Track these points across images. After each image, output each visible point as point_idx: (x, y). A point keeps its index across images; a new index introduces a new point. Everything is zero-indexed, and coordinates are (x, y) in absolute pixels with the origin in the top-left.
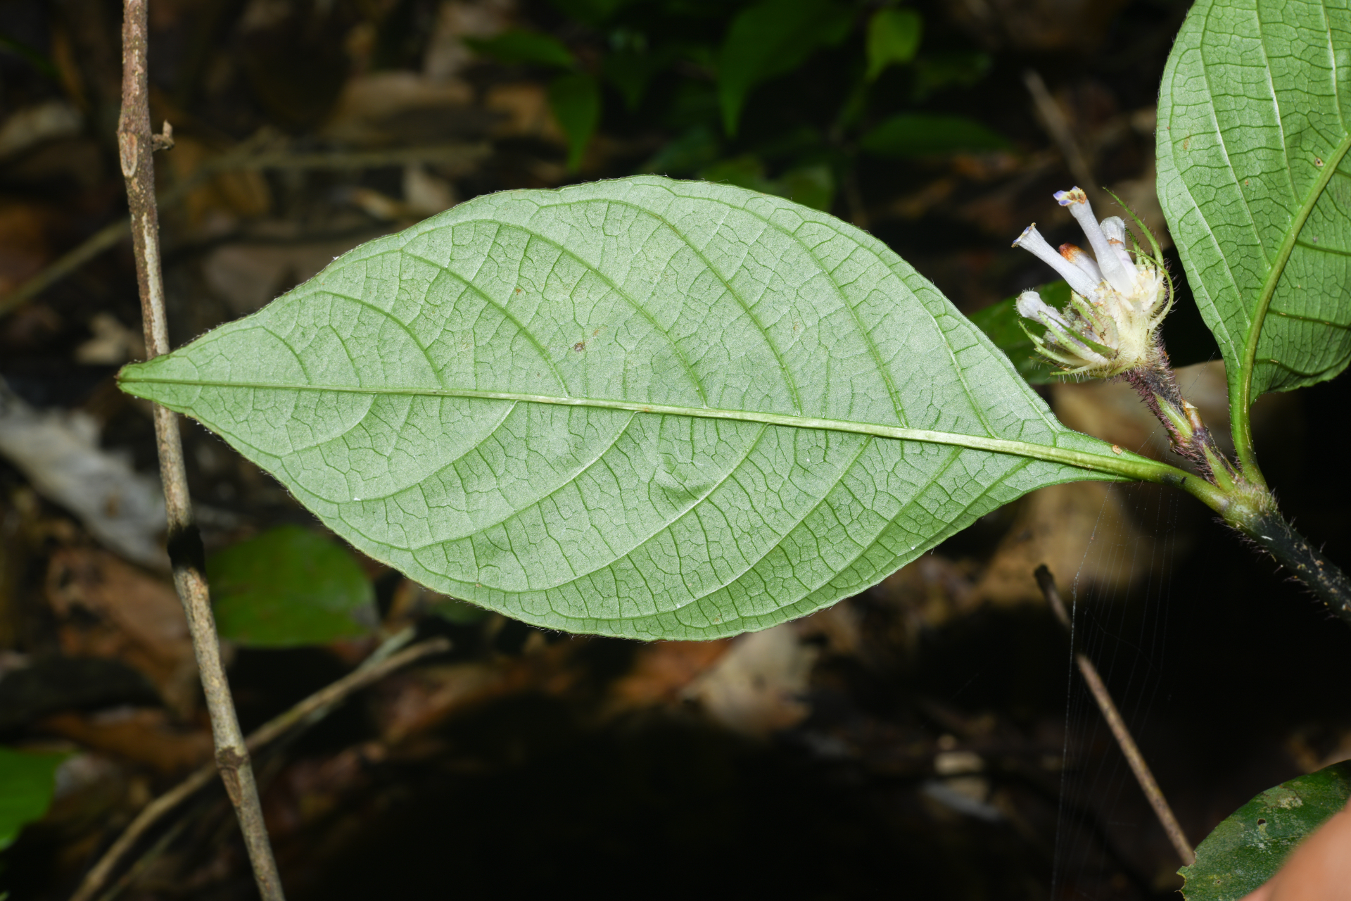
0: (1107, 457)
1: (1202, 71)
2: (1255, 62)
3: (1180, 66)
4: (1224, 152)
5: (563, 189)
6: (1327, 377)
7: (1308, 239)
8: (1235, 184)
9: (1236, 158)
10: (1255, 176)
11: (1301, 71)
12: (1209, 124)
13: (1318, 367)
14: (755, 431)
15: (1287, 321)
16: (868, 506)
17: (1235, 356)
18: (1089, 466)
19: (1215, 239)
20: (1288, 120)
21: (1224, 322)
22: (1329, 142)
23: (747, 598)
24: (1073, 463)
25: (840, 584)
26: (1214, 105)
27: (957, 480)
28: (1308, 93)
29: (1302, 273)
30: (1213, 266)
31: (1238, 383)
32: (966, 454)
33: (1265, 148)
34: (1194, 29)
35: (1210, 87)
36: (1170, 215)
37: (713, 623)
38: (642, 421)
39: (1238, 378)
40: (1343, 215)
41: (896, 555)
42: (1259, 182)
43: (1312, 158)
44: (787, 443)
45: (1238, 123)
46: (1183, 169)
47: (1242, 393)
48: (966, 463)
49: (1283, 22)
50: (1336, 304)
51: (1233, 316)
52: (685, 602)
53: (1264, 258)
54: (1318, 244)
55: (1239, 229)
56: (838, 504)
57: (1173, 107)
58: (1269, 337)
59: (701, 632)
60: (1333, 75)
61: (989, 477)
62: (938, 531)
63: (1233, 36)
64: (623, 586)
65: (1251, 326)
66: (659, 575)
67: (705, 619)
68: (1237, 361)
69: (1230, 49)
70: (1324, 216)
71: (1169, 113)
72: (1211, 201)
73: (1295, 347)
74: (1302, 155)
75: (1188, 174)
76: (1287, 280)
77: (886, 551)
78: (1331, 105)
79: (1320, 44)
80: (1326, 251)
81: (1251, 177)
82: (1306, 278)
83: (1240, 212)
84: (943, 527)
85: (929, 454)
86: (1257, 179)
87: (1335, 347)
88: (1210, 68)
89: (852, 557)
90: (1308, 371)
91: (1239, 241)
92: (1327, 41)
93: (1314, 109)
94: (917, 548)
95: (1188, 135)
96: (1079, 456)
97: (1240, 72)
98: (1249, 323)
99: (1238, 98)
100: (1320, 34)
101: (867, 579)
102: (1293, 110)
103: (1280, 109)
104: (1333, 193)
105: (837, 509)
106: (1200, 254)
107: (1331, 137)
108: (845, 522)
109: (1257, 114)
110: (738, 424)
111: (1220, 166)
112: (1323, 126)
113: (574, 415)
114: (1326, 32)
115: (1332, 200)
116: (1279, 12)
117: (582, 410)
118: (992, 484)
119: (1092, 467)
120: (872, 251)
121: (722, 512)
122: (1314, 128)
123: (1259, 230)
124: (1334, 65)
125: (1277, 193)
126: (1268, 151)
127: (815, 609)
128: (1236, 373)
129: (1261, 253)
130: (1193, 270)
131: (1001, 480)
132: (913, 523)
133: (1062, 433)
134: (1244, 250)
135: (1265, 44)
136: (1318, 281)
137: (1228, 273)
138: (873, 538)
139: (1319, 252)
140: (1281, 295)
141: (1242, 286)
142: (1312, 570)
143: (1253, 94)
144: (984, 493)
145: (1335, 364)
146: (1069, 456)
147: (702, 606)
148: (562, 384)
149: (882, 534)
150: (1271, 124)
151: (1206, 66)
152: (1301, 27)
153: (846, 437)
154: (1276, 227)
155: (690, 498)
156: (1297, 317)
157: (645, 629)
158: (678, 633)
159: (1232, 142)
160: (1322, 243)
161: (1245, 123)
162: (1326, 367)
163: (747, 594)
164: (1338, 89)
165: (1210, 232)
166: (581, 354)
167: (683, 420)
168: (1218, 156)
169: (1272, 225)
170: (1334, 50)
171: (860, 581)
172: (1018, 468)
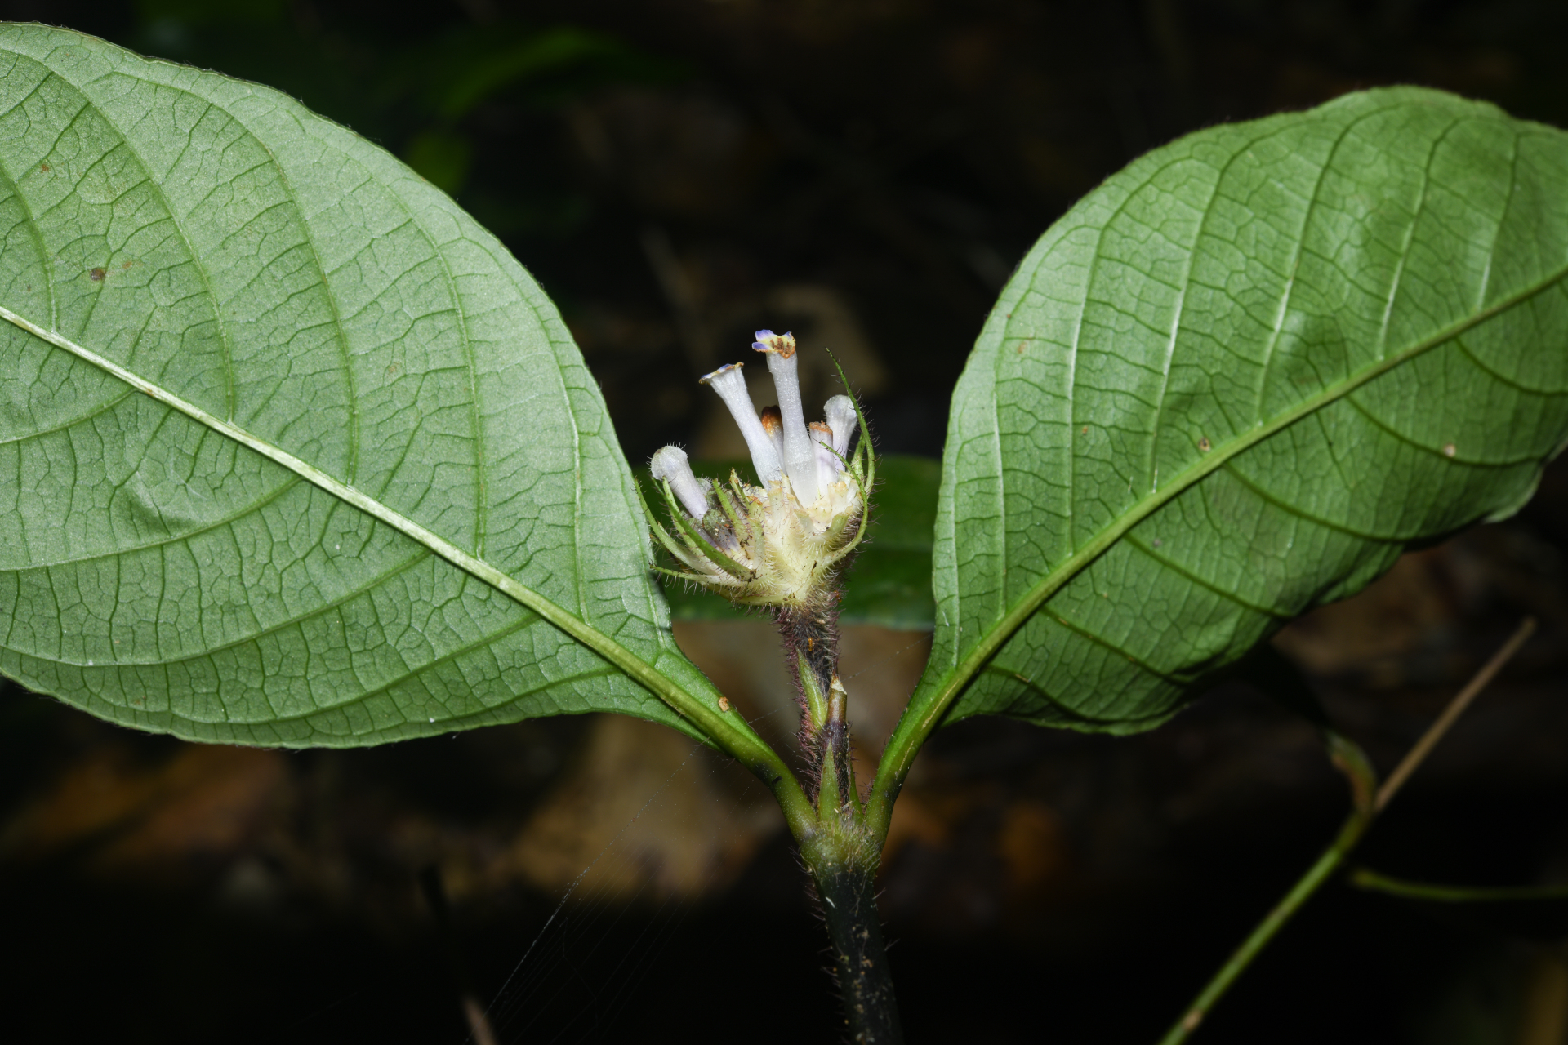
0: (708, 709)
1: (1090, 260)
2: (1169, 279)
3: (1064, 243)
4: (1071, 376)
5: (155, 62)
6: (1116, 731)
7: (1146, 538)
8: (1065, 425)
9: (1085, 393)
10: (1101, 427)
11: (1228, 315)
12: (1067, 334)
13: (1102, 711)
14: (283, 480)
15: (1067, 633)
16: (391, 642)
17: (956, 648)
18: (680, 710)
19: (1002, 486)
20: (1182, 372)
21: (961, 598)
22: (1230, 424)
23: (187, 691)
24: (663, 697)
25: (320, 724)
26: (1085, 312)
27: (517, 656)
28: (1226, 348)
29: (1120, 580)
30: (982, 519)
31: (940, 685)
32: (541, 626)
33: (1133, 395)
34: (1106, 202)
35: (1090, 287)
36: (957, 430)
37: (131, 705)
38: (141, 406)
39: (944, 679)
40: (1213, 526)
41: (406, 719)
42: (1103, 437)
43: (1197, 435)
44: (318, 514)
45: (1108, 349)
46: (1002, 377)
47: (936, 701)
48: (535, 637)
49: (1233, 243)
50: (1156, 640)
51: (980, 595)
52: (102, 662)
53: (1067, 537)
54: (1158, 551)
55: (1045, 486)
56: (354, 620)
57: (1028, 291)
58: (1028, 644)
59: (111, 710)
60: (1272, 339)
61: (557, 669)
62: (471, 711)
63: (1156, 234)
64: (25, 608)
65: (1003, 620)
66: (81, 612)
67: (122, 694)
68: (955, 656)
69: (1142, 248)
70: (1184, 518)
71: (1018, 297)
72: (1021, 434)
73: (1068, 671)
74: (1186, 427)
75: (1008, 385)
76: (1090, 581)
77: (395, 709)
78: (1253, 377)
79: (1273, 291)
80: (1166, 564)
81: (1095, 425)
82: (1121, 588)
83: (1059, 465)
84: (480, 709)
85: (495, 607)
86: (1103, 431)
87: (1138, 696)
88: (1103, 263)
89: (346, 697)
90: (1083, 711)
91: (1039, 503)
92: (1283, 291)
93: (1226, 373)
94: (437, 722)
95: (1031, 335)
96: (673, 692)
97: (1141, 283)
98: (1001, 615)
99: (1123, 315)
100: (1277, 280)
101: (359, 733)
102: (1196, 360)
103: (1175, 353)
104: (1209, 492)
105: (350, 626)
106: (971, 497)
107: (1237, 419)
108: (354, 648)
109: (1141, 347)
110: (265, 462)
111: (1058, 393)
112: (1230, 400)
113: (53, 359)
114: (1286, 279)
115: (1205, 501)
116: (1234, 228)
117: (67, 357)
118: (558, 680)
119: (683, 713)
120: (536, 312)
121: (197, 565)
122: (1216, 398)
123: (1077, 498)
124: (1277, 326)
125: (1125, 462)
126: (1134, 401)
127: (276, 745)
128: (946, 671)
129: (1066, 529)
130: (950, 512)
131: (571, 680)
132: (440, 687)
133: (669, 652)
134: (1041, 518)
135: (1195, 260)
136: (1138, 598)
137: (1000, 538)
138: (382, 684)
139: (1154, 562)
140: (1072, 595)
141: (1016, 561)
142: (853, 970)
143: (1148, 320)
144: (544, 688)
145: (1133, 717)
146: (662, 686)
147: (122, 677)
148: (54, 312)
149: (396, 685)
150: (1156, 368)
151: (1099, 257)
152: (1255, 258)
153: (398, 537)
154: (1104, 504)
155: (162, 530)
156: (1084, 634)
157: (34, 673)
158: (78, 698)
159: (1089, 369)
160: (1166, 552)
161: (1118, 352)
162: (1116, 716)
163: (190, 685)
164: (1272, 359)
165: (1000, 473)
166: (96, 285)
167: (194, 428)
168: (1060, 381)
169: (1099, 499)
170: (1289, 307)
171: (348, 732)
172: (598, 673)
